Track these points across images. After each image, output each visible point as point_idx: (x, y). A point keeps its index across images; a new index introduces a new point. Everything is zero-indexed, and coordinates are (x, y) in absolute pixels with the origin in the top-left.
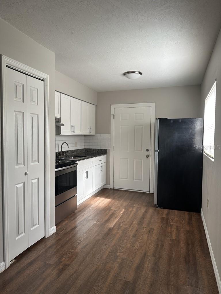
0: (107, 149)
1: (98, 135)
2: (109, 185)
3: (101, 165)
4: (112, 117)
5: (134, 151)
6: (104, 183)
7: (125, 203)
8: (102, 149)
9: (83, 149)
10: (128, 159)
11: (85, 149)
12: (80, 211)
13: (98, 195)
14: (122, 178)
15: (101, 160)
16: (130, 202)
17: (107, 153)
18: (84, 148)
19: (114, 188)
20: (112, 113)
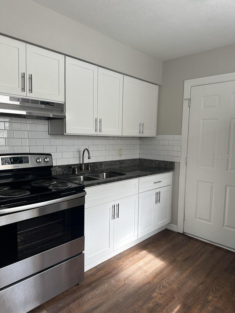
0: (175, 162)
1: (160, 137)
2: (175, 226)
3: (158, 191)
4: (186, 103)
5: (227, 170)
6: (166, 220)
7: (190, 282)
8: (165, 162)
9: (135, 159)
10: (213, 183)
11: (140, 159)
12: (89, 285)
13: (148, 244)
14: (199, 218)
15: (159, 182)
16: (203, 283)
17: (174, 168)
18: (138, 158)
19: (184, 232)
20: (186, 95)
